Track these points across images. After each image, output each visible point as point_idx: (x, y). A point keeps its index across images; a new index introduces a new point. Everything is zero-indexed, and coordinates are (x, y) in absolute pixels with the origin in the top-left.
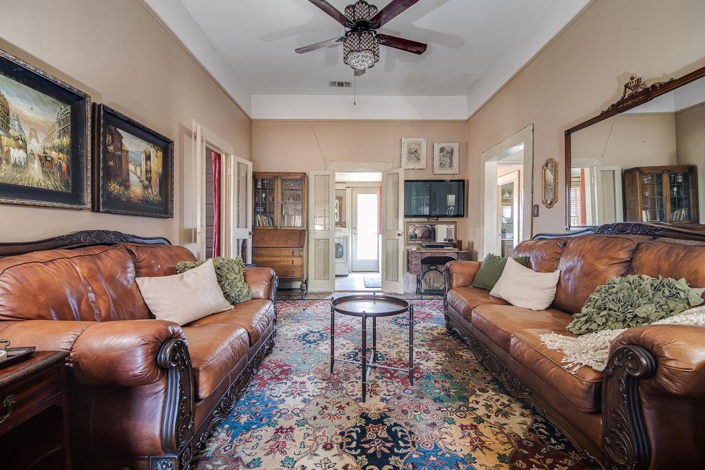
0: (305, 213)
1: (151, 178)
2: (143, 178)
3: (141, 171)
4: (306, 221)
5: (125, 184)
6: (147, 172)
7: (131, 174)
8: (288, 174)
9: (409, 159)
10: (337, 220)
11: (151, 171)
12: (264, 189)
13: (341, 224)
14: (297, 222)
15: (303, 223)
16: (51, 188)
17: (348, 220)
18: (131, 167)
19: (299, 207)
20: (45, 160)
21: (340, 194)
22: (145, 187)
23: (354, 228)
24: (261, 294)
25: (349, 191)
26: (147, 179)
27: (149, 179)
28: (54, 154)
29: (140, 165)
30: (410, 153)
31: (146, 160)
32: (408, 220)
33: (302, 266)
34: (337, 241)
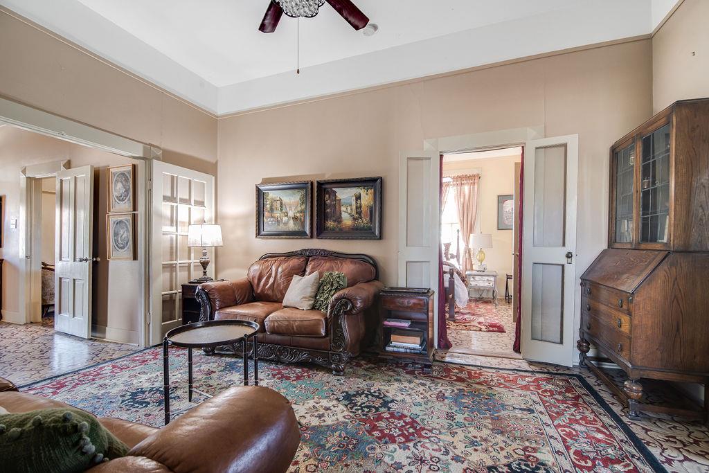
1: (361, 212)
2: (354, 213)
3: (352, 209)
5: (339, 220)
6: (357, 208)
7: (343, 213)
11: (361, 207)
16: (297, 230)
18: (343, 209)
20: (295, 218)
22: (355, 219)
26: (357, 213)
27: (359, 213)
28: (298, 215)
29: (351, 205)
31: (356, 200)
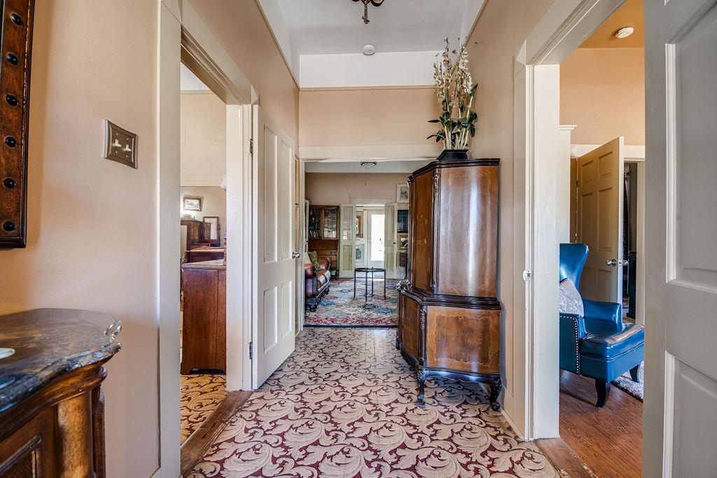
0: (338, 229)
4: (338, 234)
8: (328, 206)
9: (402, 196)
10: (357, 232)
12: (314, 216)
13: (360, 235)
14: (333, 235)
15: (337, 236)
17: (365, 232)
19: (335, 226)
21: (360, 214)
23: (369, 238)
24: (324, 268)
25: (365, 213)
30: (402, 193)
32: (401, 234)
33: (336, 261)
34: (357, 247)
